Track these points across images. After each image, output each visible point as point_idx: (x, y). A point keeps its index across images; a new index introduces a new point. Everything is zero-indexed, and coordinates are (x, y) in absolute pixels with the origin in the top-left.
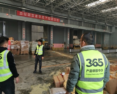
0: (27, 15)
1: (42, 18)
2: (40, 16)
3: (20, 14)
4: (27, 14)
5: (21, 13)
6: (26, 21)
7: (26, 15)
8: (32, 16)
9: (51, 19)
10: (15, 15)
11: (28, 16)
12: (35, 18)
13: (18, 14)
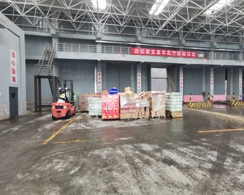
0: (145, 53)
1: (168, 54)
2: (164, 51)
3: (135, 52)
4: (145, 51)
5: (136, 50)
6: (143, 61)
7: (143, 53)
8: (152, 53)
9: (181, 54)
10: (128, 54)
11: (147, 53)
12: (156, 55)
13: (132, 53)
